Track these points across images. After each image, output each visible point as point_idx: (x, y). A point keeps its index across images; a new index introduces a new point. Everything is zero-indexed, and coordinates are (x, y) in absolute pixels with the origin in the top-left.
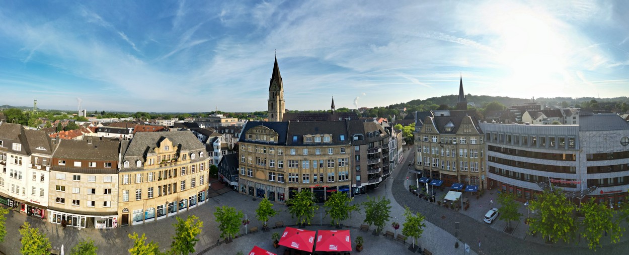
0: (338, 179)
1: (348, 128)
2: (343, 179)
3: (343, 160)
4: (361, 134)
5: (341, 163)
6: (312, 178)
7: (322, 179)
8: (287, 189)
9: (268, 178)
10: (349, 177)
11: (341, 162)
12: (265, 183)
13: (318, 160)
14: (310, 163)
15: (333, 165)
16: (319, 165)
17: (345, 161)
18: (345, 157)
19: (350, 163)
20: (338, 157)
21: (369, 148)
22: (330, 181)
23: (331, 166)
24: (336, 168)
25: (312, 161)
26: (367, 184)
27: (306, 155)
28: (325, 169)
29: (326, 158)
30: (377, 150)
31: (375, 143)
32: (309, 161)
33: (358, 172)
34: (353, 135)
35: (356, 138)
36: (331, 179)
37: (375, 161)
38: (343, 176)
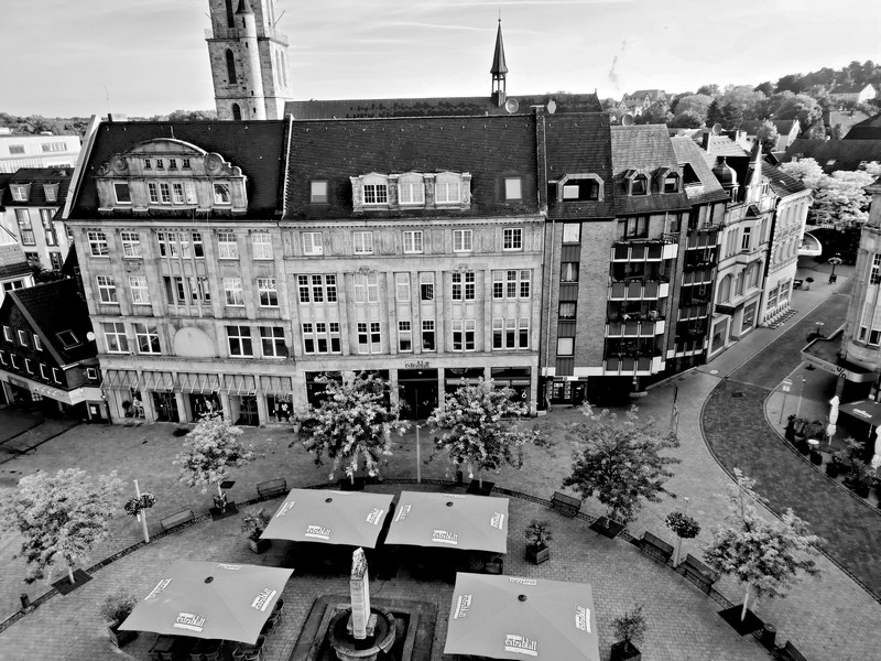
0: (489, 345)
1: (543, 148)
2: (510, 344)
3: (511, 274)
4: (594, 176)
5: (505, 287)
6: (392, 336)
7: (429, 339)
8: (300, 380)
9: (225, 350)
10: (534, 342)
11: (505, 283)
12: (219, 369)
13: (414, 270)
14: (385, 285)
15: (470, 293)
16: (418, 291)
17: (518, 281)
18: (518, 264)
19: (536, 289)
20: (492, 264)
21: (625, 238)
22: (459, 347)
23: (463, 294)
24: (483, 302)
25: (390, 276)
26: (598, 371)
27: (366, 257)
28: (440, 305)
29: (448, 265)
30: (656, 249)
31: (655, 221)
32: (381, 277)
33: (568, 324)
34: (559, 178)
35: (572, 192)
36: (464, 343)
37: (643, 290)
38: (510, 336)
